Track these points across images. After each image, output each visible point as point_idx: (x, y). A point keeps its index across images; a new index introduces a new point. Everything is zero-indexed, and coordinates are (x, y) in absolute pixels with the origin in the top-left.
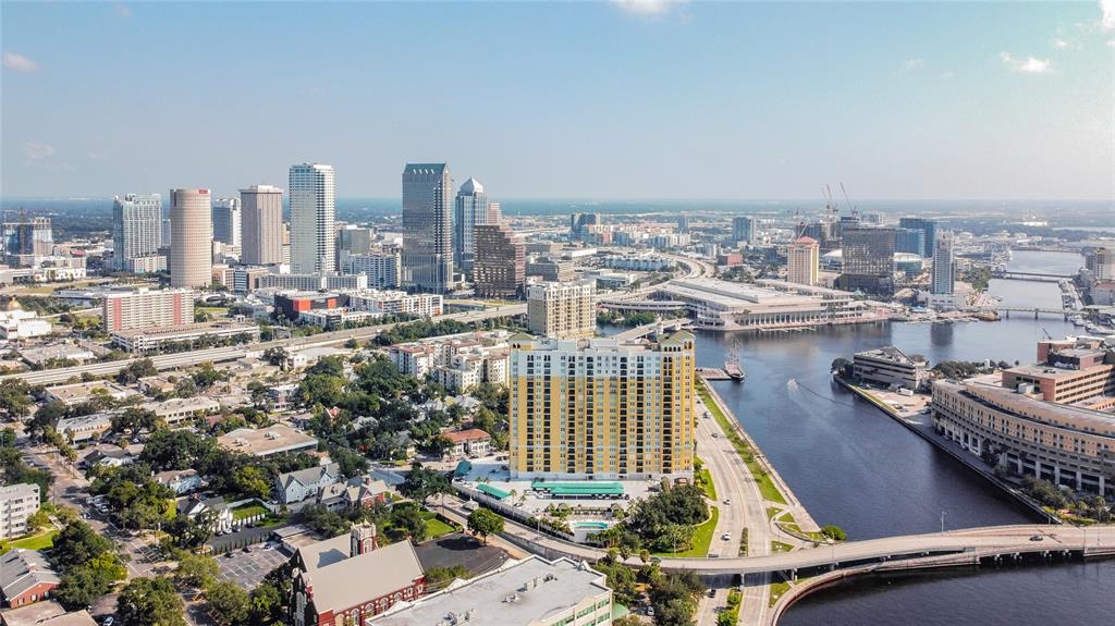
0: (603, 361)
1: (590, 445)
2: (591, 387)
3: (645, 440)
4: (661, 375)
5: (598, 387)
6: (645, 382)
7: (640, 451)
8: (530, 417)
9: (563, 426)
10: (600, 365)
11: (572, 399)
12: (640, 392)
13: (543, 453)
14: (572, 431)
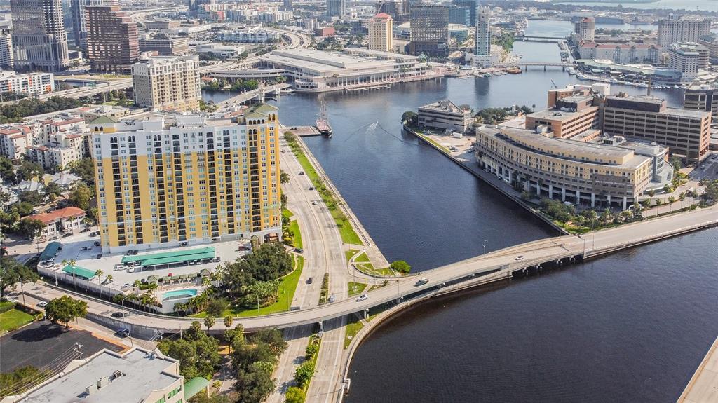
0: (189, 138)
1: (182, 215)
2: (178, 162)
3: (235, 205)
4: (247, 146)
5: (185, 161)
6: (232, 154)
7: (231, 215)
8: (118, 196)
9: (153, 201)
10: (186, 141)
11: (160, 175)
12: (228, 162)
13: (134, 228)
14: (163, 205)
